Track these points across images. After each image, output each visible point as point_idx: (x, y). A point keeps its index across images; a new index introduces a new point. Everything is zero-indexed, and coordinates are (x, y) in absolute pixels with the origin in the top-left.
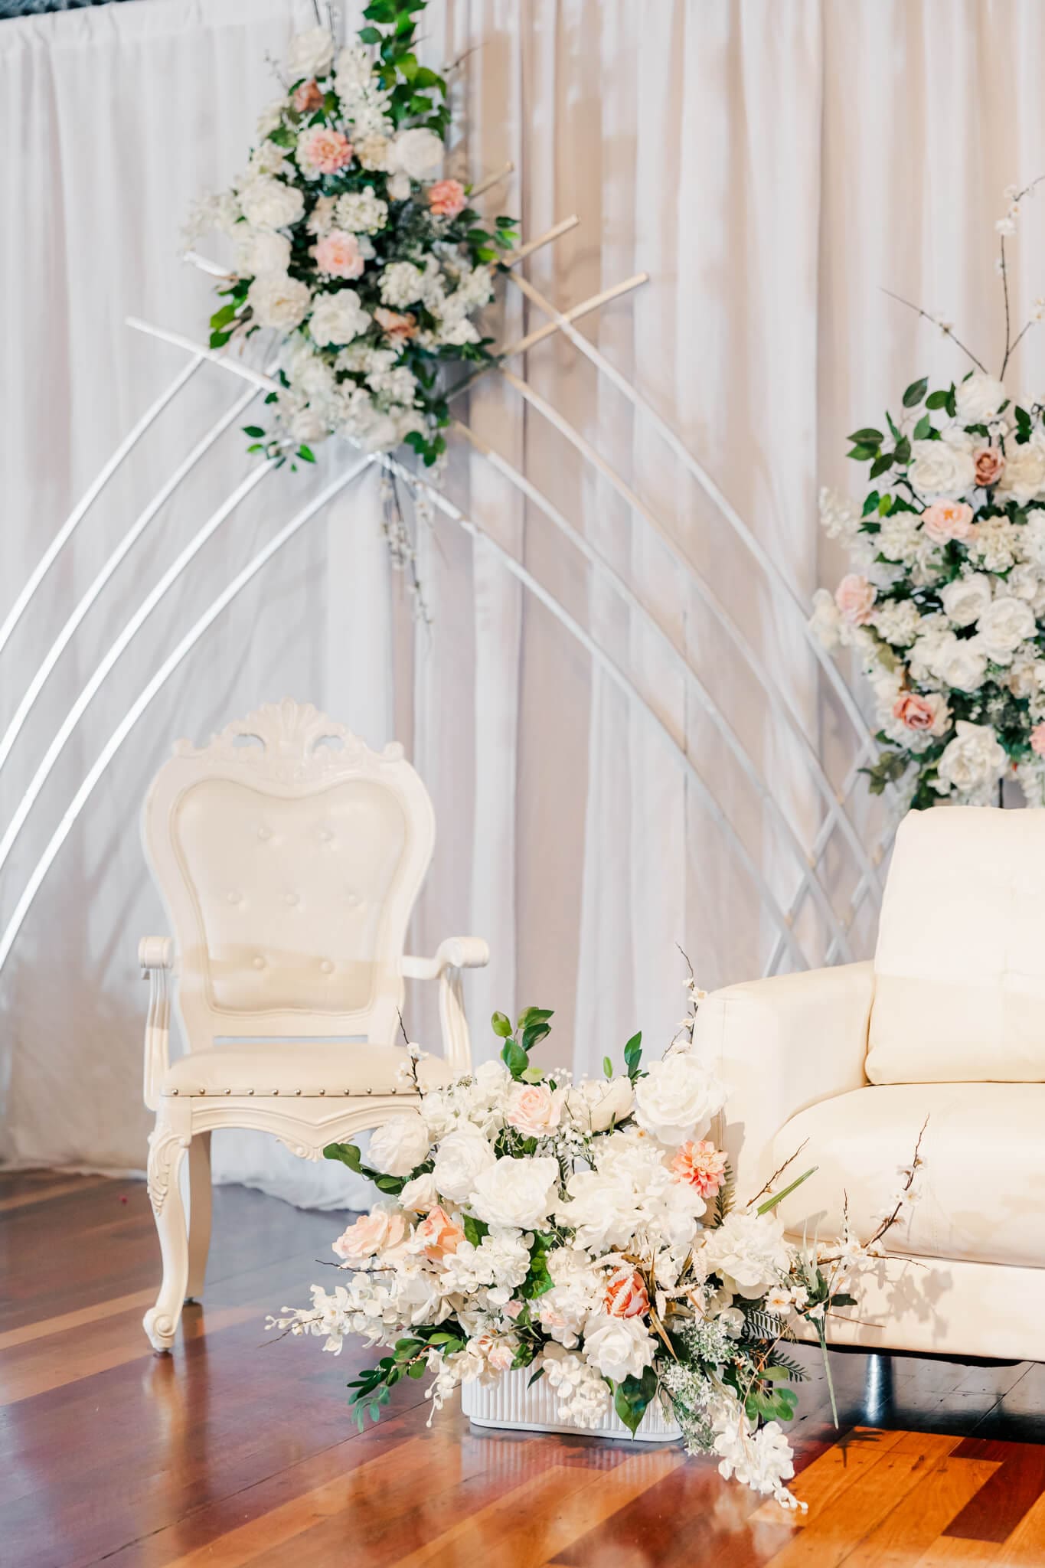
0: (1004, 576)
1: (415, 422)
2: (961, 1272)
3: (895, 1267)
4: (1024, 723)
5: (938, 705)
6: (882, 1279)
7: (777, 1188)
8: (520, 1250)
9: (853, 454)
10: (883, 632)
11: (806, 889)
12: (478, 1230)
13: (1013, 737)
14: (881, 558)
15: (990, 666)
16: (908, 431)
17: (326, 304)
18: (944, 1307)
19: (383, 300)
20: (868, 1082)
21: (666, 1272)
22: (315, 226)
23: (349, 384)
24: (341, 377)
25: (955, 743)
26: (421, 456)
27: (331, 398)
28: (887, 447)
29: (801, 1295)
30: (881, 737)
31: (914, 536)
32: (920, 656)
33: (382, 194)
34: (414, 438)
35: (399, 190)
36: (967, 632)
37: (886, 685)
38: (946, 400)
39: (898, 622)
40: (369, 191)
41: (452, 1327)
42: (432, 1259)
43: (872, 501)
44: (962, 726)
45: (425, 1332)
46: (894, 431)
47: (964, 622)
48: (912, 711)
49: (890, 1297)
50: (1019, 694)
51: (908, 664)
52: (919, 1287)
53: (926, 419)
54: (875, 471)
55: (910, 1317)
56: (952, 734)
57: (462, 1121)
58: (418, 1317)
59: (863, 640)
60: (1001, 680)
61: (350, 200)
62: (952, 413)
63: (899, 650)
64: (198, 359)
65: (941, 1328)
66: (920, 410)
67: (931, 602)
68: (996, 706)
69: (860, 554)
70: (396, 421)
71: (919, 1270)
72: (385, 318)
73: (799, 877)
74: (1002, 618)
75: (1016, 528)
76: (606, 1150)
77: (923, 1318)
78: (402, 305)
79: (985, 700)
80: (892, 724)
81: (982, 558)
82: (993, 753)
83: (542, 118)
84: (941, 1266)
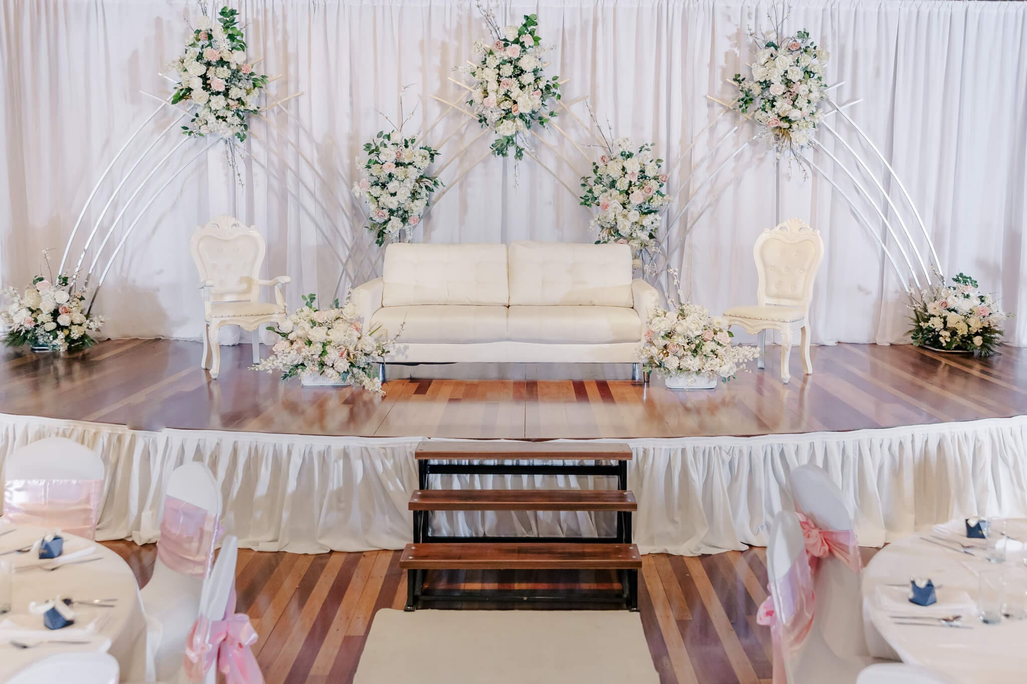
0: (403, 181)
1: (238, 130)
2: (410, 345)
3: (397, 345)
4: (407, 216)
5: (386, 212)
6: (394, 348)
7: (372, 331)
8: (320, 346)
9: (364, 150)
10: (372, 194)
11: (350, 256)
12: (310, 343)
13: (404, 220)
14: (372, 175)
15: (399, 203)
16: (378, 144)
17: (214, 99)
18: (407, 352)
19: (230, 97)
20: (383, 307)
21: (351, 349)
22: (209, 75)
23: (220, 120)
24: (218, 118)
25: (390, 222)
26: (239, 139)
27: (215, 124)
28: (373, 147)
29: (380, 352)
30: (371, 218)
31: (380, 170)
32: (381, 199)
33: (229, 68)
34: (238, 134)
35: (234, 67)
36: (394, 195)
37: (373, 207)
38: (388, 137)
39: (377, 191)
40: (225, 67)
41: (302, 364)
42: (299, 351)
43: (370, 161)
44: (392, 217)
45: (297, 366)
46: (375, 144)
47: (393, 192)
48: (380, 214)
49: (396, 352)
50: (406, 210)
51: (378, 201)
52: (402, 349)
53: (383, 141)
54: (370, 153)
55: (400, 356)
56: (390, 220)
57: (301, 320)
58: (295, 363)
59: (367, 196)
60: (402, 206)
61: (220, 69)
62: (389, 140)
63: (376, 198)
64: (163, 104)
65: (407, 357)
66: (381, 139)
67: (384, 186)
68: (401, 212)
69: (365, 173)
70: (232, 129)
71: (402, 345)
72: (230, 101)
73: (347, 253)
74: (403, 192)
75: (405, 169)
76: (336, 325)
77: (403, 355)
78: (235, 98)
79: (398, 211)
80: (375, 216)
81: (397, 177)
82: (400, 224)
83: (270, 44)
84: (406, 344)
